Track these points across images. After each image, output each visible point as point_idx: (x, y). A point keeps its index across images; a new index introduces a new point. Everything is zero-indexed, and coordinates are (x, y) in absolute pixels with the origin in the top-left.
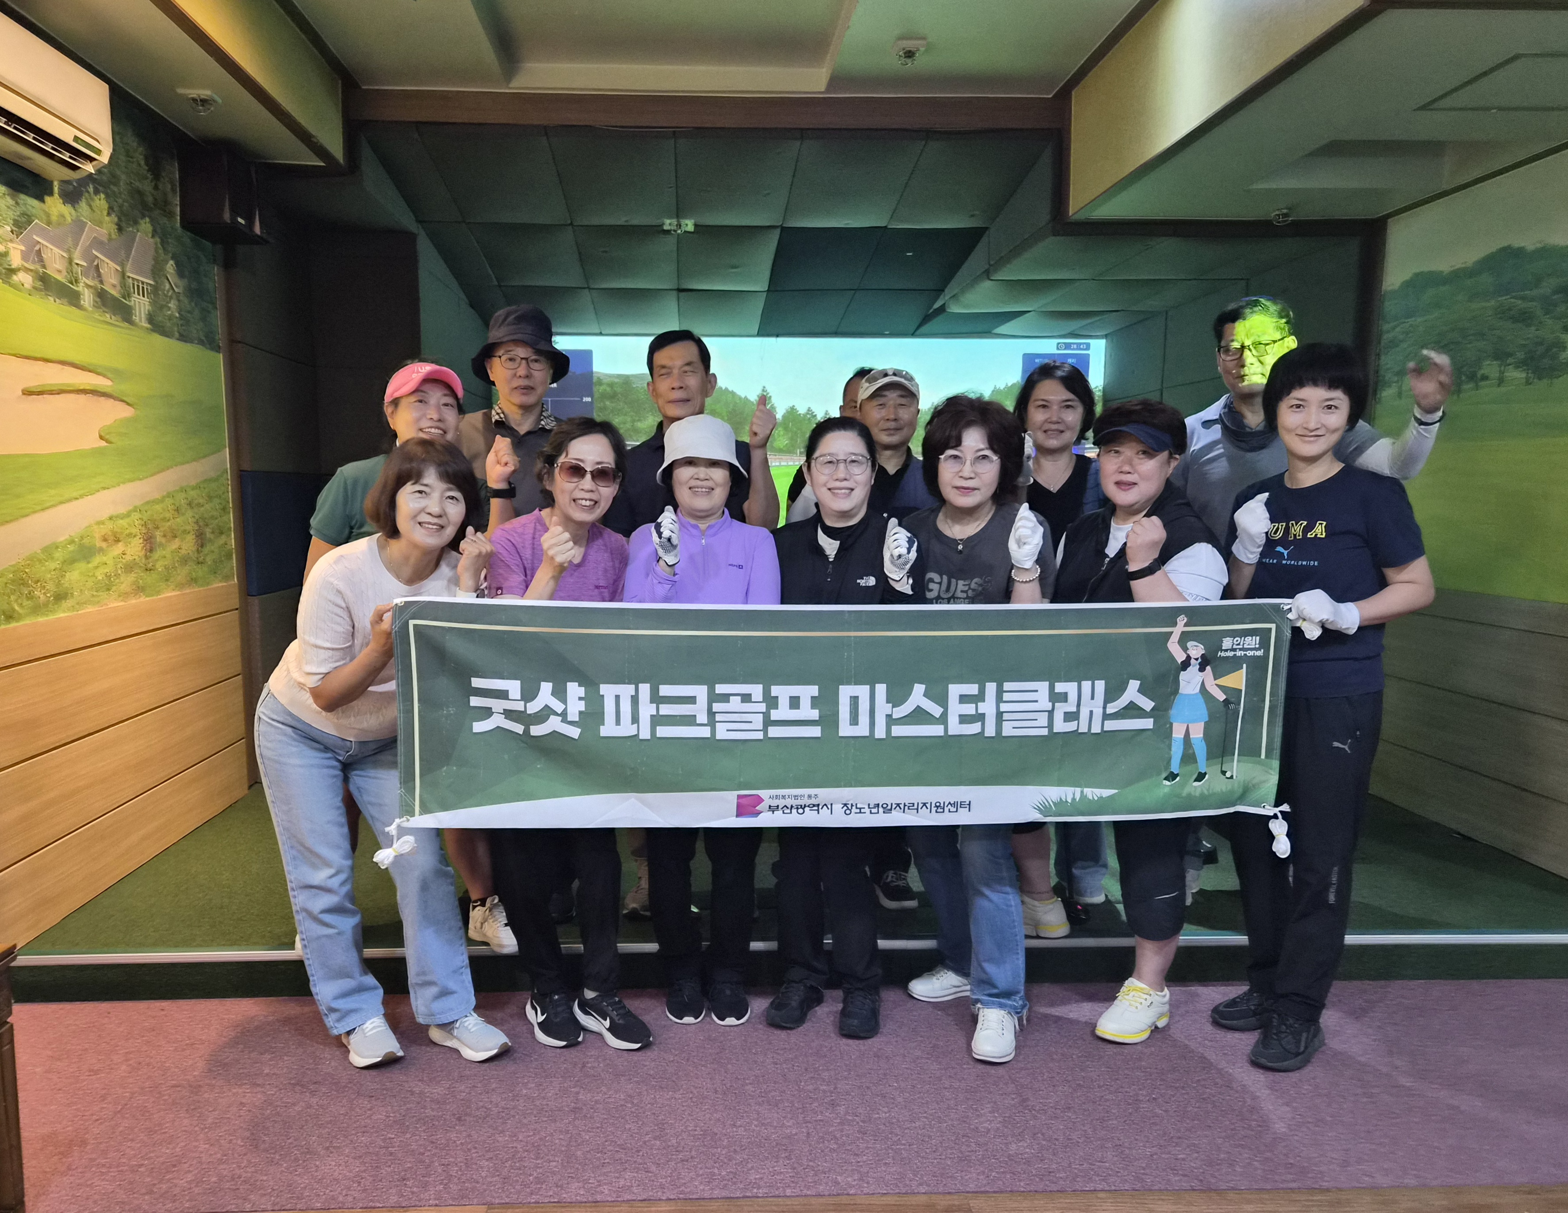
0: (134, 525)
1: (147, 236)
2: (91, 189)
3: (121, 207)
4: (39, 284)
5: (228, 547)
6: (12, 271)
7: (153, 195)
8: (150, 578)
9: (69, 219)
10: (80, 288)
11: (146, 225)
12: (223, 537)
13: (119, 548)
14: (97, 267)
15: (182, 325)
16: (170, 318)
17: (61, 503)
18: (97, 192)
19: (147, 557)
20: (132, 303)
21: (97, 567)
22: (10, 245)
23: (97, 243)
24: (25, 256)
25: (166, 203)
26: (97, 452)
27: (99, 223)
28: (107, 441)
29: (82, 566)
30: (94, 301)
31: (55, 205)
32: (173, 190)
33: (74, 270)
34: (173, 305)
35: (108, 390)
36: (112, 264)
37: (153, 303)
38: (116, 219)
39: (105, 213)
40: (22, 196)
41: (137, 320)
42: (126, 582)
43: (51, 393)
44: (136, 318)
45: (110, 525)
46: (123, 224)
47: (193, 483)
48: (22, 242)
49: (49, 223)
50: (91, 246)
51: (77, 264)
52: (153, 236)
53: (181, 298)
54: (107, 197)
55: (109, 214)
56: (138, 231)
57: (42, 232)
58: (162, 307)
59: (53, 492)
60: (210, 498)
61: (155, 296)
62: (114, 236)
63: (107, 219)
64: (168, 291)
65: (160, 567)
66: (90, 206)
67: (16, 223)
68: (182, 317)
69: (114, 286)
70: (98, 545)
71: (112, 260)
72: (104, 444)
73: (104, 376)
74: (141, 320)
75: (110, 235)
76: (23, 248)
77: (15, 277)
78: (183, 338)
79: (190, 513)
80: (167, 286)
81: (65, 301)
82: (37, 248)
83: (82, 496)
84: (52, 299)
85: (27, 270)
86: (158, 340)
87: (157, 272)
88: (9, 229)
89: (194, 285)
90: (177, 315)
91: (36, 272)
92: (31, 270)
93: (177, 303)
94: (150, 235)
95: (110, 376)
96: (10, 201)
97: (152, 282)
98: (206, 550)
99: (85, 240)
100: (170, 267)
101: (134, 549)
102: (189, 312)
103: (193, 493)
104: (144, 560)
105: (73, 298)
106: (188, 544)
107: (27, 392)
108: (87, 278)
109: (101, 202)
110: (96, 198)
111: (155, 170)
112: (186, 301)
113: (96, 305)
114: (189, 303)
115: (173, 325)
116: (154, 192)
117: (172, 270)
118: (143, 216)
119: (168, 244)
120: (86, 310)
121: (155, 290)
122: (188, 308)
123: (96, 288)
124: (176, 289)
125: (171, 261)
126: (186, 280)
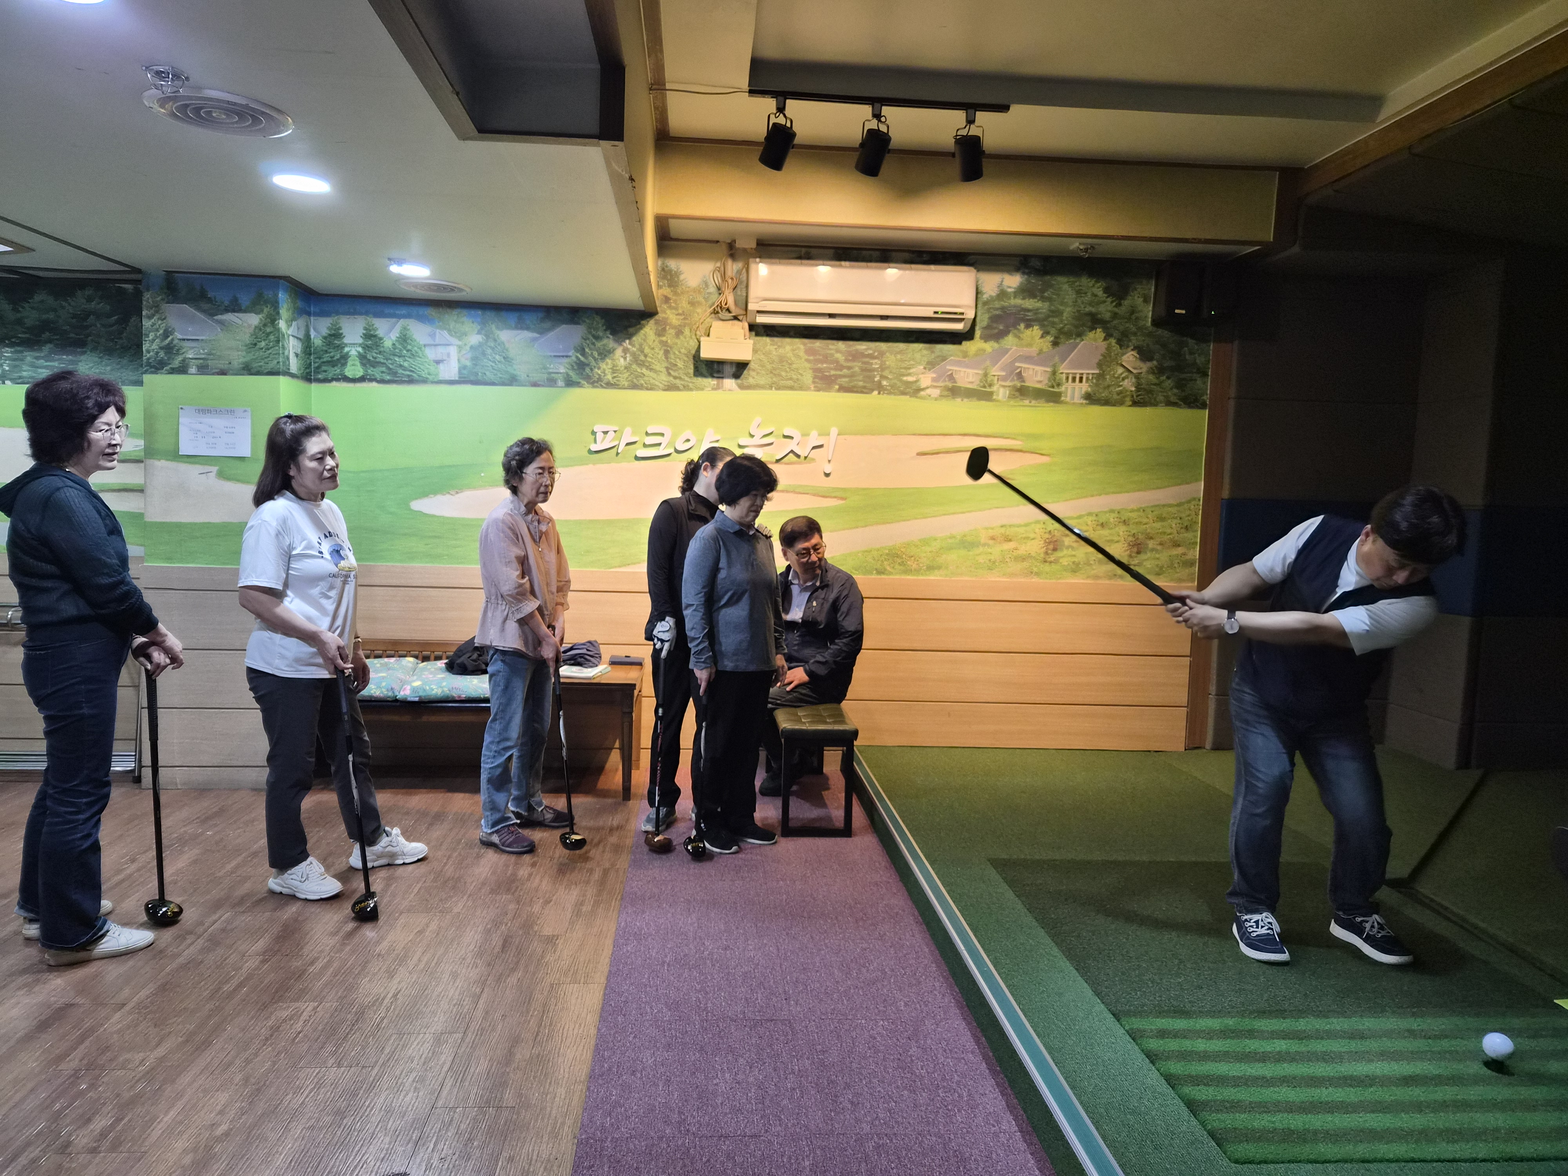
0: (1036, 532)
1: (1096, 341)
2: (1022, 326)
3: (1060, 329)
4: (946, 393)
5: (1188, 557)
6: (920, 390)
7: (1111, 311)
8: (1047, 568)
9: (990, 351)
10: (995, 389)
11: (1096, 334)
12: (1180, 549)
13: (1011, 545)
14: (1019, 373)
15: (1139, 396)
16: (1120, 393)
17: (945, 515)
18: (1028, 326)
19: (1046, 553)
20: (1063, 390)
21: (980, 554)
22: (921, 376)
23: (1025, 358)
24: (935, 380)
25: (1132, 313)
27: (1028, 346)
29: (963, 552)
30: (1010, 394)
31: (975, 345)
32: (1145, 302)
33: (989, 380)
34: (1129, 385)
35: (1021, 447)
36: (1039, 368)
37: (1095, 385)
38: (1052, 339)
39: (1038, 337)
40: (937, 345)
41: (1068, 400)
42: (1015, 567)
43: (948, 452)
44: (1066, 399)
45: (1003, 530)
46: (1062, 340)
47: (1133, 506)
48: (934, 372)
49: (966, 356)
50: (1015, 360)
51: (994, 375)
52: (1105, 339)
53: (1143, 376)
54: (1042, 326)
55: (1042, 337)
56: (1082, 340)
57: (956, 363)
58: (1108, 387)
59: (936, 508)
60: (1161, 519)
61: (1098, 380)
62: (1046, 350)
63: (1042, 340)
64: (1121, 374)
65: (1066, 562)
66: (1019, 338)
67: (930, 363)
68: (1141, 390)
69: (1040, 382)
70: (983, 542)
71: (1039, 366)
73: (1014, 439)
74: (1073, 398)
75: (1042, 350)
76: (935, 375)
77: (922, 393)
78: (1135, 404)
79: (1122, 530)
80: (1120, 370)
81: (975, 399)
82: (949, 373)
83: (969, 512)
84: (959, 400)
85: (936, 387)
86: (1096, 409)
87: (1106, 362)
88: (922, 367)
89: (1167, 364)
90: (1133, 389)
91: (945, 387)
92: (941, 386)
93: (1134, 380)
94: (1101, 340)
95: (1019, 438)
96: (925, 352)
97: (1097, 372)
98: (1144, 556)
99: (1006, 359)
100: (1130, 358)
101: (1031, 547)
102: (1155, 384)
103: (1133, 515)
104: (1042, 555)
105: (984, 396)
107: (922, 454)
108: (1005, 381)
109: (1036, 331)
110: (1028, 332)
111: (1119, 294)
112: (1151, 377)
113: (1012, 397)
114: (1158, 378)
115: (1124, 397)
116: (1116, 310)
117: (1131, 358)
118: (1093, 328)
119: (1130, 340)
120: (998, 401)
121: (1100, 377)
122: (1155, 381)
123: (1014, 387)
124: (1135, 371)
125: (1132, 353)
126: (1155, 362)
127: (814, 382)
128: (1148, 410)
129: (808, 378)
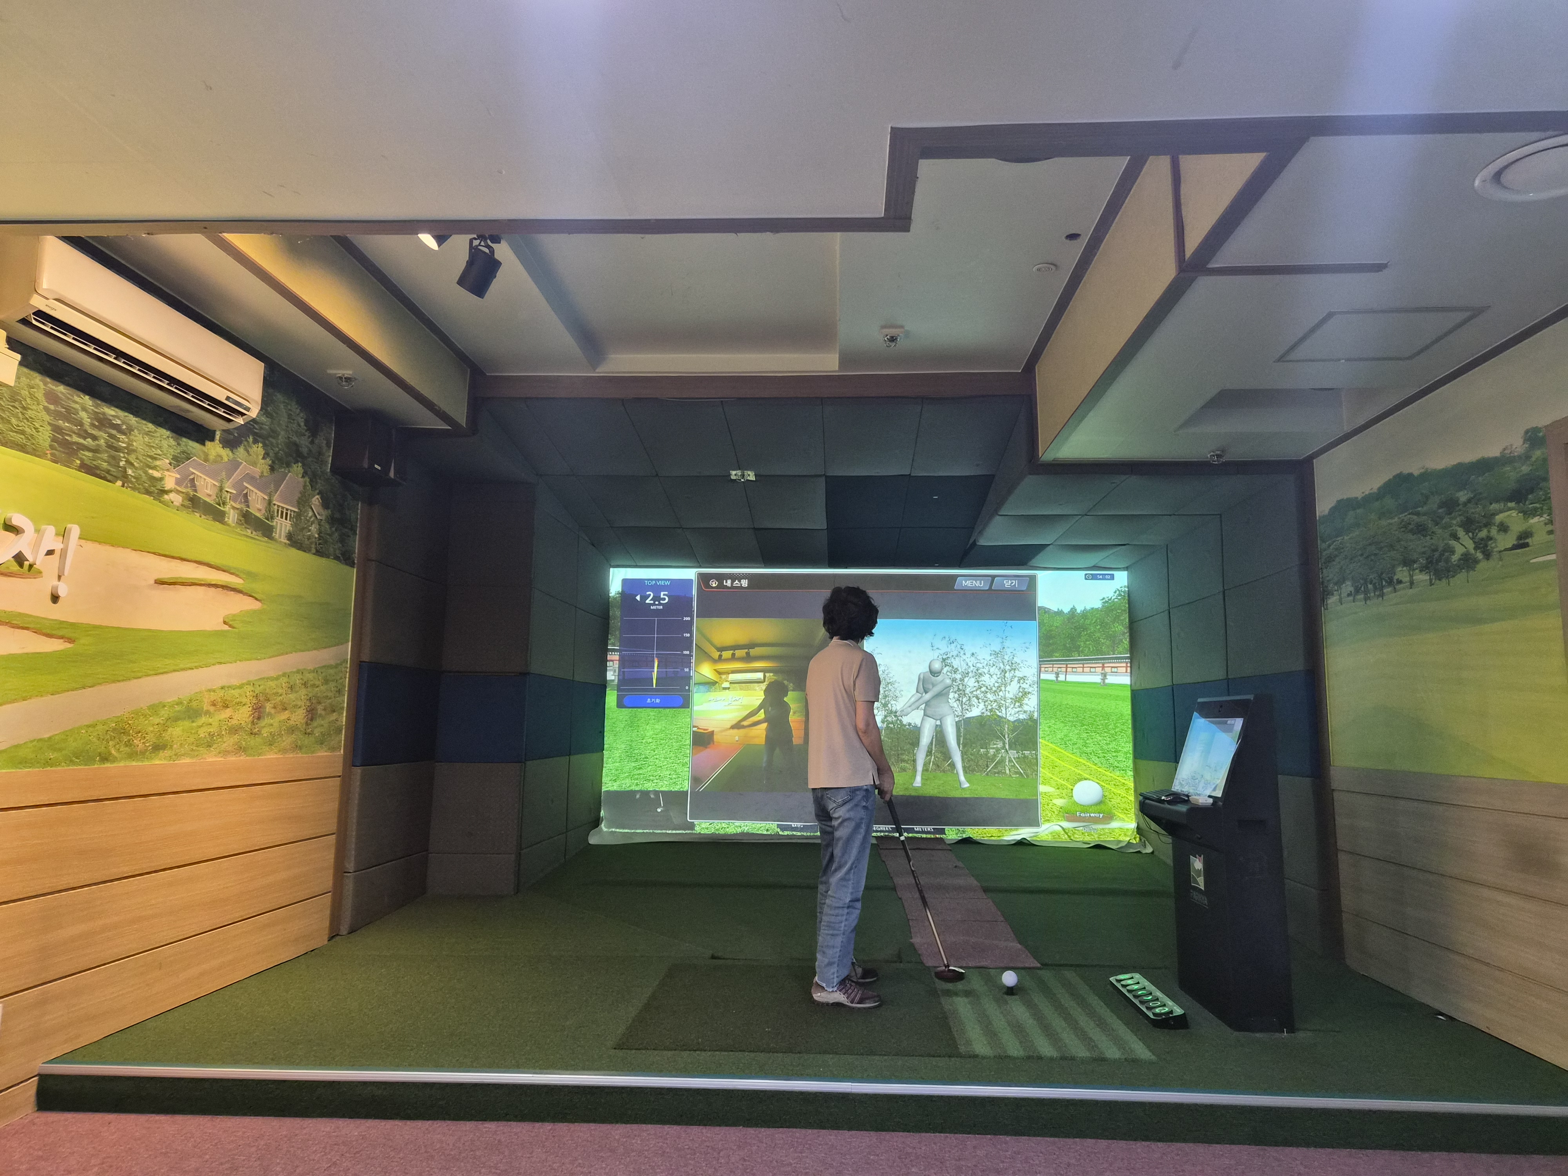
0: (247, 696)
1: (297, 476)
2: (251, 439)
3: (276, 454)
4: (187, 503)
5: (339, 723)
6: (163, 492)
7: (308, 447)
8: (253, 741)
9: (226, 460)
10: (227, 509)
11: (298, 468)
12: (334, 714)
13: (228, 713)
14: (246, 495)
15: (320, 544)
16: (309, 538)
17: (175, 671)
18: (255, 442)
19: (253, 724)
20: (274, 524)
21: (200, 727)
22: (166, 473)
23: (250, 478)
24: (178, 482)
25: (320, 453)
26: (218, 634)
27: (254, 464)
28: (230, 626)
29: (186, 724)
30: (238, 519)
31: (214, 449)
32: (328, 446)
33: (223, 496)
34: (314, 528)
35: (240, 587)
36: (260, 493)
37: (295, 525)
38: (270, 462)
39: (261, 457)
40: (184, 439)
41: (277, 536)
42: (230, 741)
43: (183, 584)
44: (276, 535)
45: (222, 693)
46: (276, 466)
47: (311, 667)
48: (178, 472)
49: (206, 460)
50: (242, 480)
51: (227, 491)
52: (303, 477)
53: (322, 523)
54: (265, 446)
55: (264, 458)
56: (289, 472)
57: (198, 466)
58: (303, 529)
59: (167, 661)
60: (326, 681)
61: (297, 520)
62: (265, 474)
63: (263, 461)
64: (311, 517)
65: (265, 732)
66: (248, 452)
67: (175, 458)
68: (320, 538)
69: (260, 510)
70: (205, 708)
71: (259, 491)
72: (226, 628)
73: (237, 576)
74: (280, 537)
75: (262, 473)
76: (178, 476)
77: (166, 497)
78: (319, 553)
79: (303, 692)
80: (310, 514)
81: (210, 518)
82: (192, 477)
83: (196, 667)
84: (198, 515)
85: (178, 492)
86: (294, 553)
87: (303, 502)
88: (168, 461)
89: (337, 515)
90: (317, 536)
91: (187, 494)
92: (183, 493)
93: (318, 527)
94: (300, 476)
95: (242, 575)
97: (296, 510)
98: (315, 724)
99: (237, 475)
100: (316, 500)
101: (243, 715)
102: (328, 534)
103: (311, 676)
104: (250, 726)
105: (218, 516)
106: (298, 717)
107: (160, 582)
108: (235, 501)
109: (258, 450)
110: (255, 447)
111: (313, 430)
112: (327, 526)
113: (239, 523)
114: (331, 528)
115: (311, 543)
116: (310, 446)
117: (317, 503)
118: (296, 462)
119: (317, 483)
120: (228, 525)
121: (298, 516)
122: (329, 531)
123: (241, 510)
124: (318, 517)
125: (318, 496)
126: (330, 511)
127: (52, 447)
128: (323, 561)
129: (44, 437)
